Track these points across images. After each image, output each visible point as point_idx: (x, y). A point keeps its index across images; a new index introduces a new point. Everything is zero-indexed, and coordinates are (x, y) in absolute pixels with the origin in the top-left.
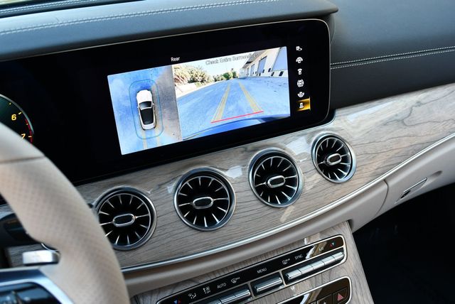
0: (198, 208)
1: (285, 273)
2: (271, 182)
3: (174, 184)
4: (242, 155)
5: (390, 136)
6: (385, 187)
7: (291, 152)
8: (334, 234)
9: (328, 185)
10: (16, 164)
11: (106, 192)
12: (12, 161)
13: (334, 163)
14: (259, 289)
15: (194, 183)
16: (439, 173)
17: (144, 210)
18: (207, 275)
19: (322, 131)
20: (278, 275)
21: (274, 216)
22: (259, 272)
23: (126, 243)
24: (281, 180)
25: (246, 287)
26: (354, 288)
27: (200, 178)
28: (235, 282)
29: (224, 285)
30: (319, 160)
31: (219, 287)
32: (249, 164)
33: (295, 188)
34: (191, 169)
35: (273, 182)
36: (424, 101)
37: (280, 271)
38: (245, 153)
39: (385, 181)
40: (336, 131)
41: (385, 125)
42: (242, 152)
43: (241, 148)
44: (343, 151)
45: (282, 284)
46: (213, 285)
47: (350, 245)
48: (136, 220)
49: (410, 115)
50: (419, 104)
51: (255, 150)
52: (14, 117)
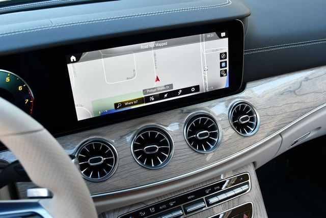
0: (148, 153)
1: (207, 199)
2: (199, 135)
3: (131, 136)
4: (179, 115)
5: (285, 102)
6: (280, 139)
7: (214, 114)
8: (242, 172)
9: (240, 137)
10: (24, 136)
11: (84, 141)
12: (22, 133)
13: (244, 122)
14: (189, 210)
15: (146, 135)
16: (319, 128)
17: (110, 154)
18: (153, 199)
19: (237, 99)
20: (202, 201)
21: (201, 159)
22: (189, 198)
23: (97, 177)
24: (206, 134)
25: (179, 209)
26: (255, 210)
27: (149, 132)
28: (172, 205)
29: (165, 206)
30: (234, 119)
31: (160, 208)
32: (184, 122)
33: (216, 140)
34: (144, 125)
35: (200, 135)
36: (310, 77)
37: (204, 197)
38: (181, 114)
39: (280, 135)
40: (246, 99)
41: (282, 94)
42: (180, 113)
43: (179, 110)
44: (251, 113)
45: (205, 206)
46: (157, 207)
47: (253, 179)
48: (104, 161)
49: (300, 87)
50: (307, 79)
51: (189, 112)
52: (20, 88)
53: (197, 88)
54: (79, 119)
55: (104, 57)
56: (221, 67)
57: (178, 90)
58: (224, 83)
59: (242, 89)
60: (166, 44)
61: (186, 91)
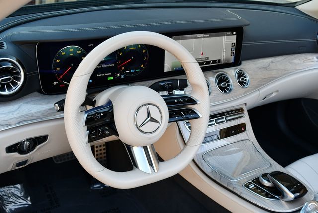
1: (225, 118)
2: (222, 85)
8: (241, 107)
9: (240, 87)
13: (242, 81)
14: (218, 121)
16: (278, 91)
19: (238, 69)
20: (223, 118)
22: (217, 116)
25: (213, 121)
26: (248, 127)
30: (238, 79)
33: (230, 88)
36: (274, 61)
39: (259, 90)
40: (243, 69)
41: (260, 69)
43: (212, 71)
44: (245, 77)
45: (225, 121)
47: (246, 112)
49: (269, 66)
50: (272, 62)
51: (217, 72)
52: (144, 51)
53: (219, 60)
54: (165, 71)
55: (181, 40)
56: (231, 51)
57: (210, 61)
58: (232, 59)
59: (240, 64)
60: (208, 35)
61: (214, 62)
